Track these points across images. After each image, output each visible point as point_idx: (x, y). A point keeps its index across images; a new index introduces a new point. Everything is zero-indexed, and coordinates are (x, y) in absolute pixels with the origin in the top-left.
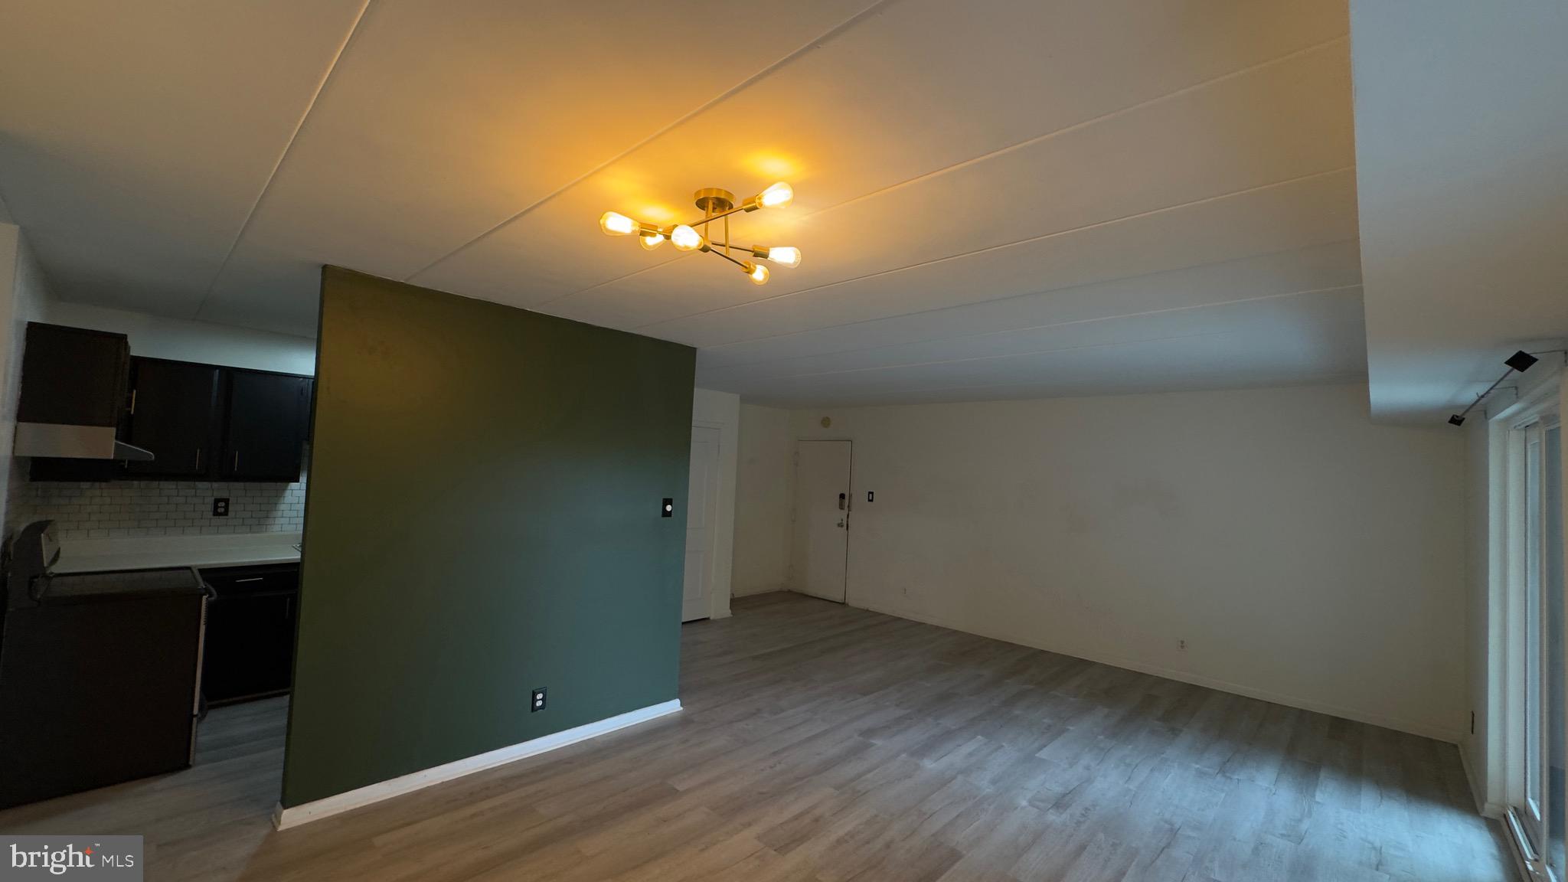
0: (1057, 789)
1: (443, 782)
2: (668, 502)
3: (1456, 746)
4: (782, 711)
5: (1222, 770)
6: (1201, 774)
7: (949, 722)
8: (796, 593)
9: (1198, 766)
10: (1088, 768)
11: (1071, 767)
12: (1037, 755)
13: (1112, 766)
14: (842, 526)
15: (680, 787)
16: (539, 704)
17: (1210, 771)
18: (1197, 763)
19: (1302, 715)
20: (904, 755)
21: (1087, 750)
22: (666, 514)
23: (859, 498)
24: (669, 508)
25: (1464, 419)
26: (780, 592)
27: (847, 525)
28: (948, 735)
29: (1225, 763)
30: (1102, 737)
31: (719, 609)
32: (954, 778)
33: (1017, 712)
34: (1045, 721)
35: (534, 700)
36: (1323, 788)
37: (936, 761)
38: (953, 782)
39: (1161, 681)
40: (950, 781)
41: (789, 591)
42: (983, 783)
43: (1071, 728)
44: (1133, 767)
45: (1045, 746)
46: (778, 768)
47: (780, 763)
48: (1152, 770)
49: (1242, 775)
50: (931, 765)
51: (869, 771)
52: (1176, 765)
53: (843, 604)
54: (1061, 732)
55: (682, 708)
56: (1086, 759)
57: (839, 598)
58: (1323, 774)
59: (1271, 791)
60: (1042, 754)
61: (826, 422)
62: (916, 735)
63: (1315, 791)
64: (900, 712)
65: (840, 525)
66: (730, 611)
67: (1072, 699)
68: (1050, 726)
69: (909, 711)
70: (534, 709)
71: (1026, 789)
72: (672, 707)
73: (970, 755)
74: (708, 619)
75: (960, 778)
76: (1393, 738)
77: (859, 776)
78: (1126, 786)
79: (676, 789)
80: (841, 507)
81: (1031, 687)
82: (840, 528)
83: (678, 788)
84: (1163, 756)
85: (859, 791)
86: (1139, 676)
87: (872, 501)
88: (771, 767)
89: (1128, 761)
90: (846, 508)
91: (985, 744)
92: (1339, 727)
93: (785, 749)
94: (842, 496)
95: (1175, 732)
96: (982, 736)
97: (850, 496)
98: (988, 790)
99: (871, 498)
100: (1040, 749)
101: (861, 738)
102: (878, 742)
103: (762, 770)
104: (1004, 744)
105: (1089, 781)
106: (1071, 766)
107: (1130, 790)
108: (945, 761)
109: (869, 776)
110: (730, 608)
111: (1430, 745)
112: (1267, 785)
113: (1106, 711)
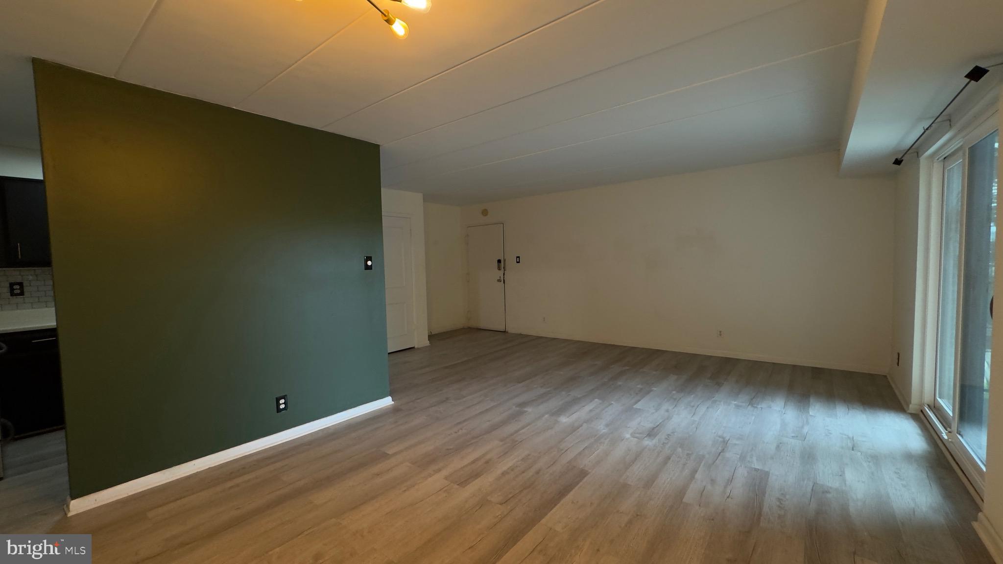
0: (648, 425)
1: (210, 468)
2: (369, 258)
3: (885, 376)
4: (464, 397)
5: (751, 403)
6: (738, 407)
7: (576, 393)
8: (474, 328)
9: (735, 403)
10: (667, 411)
11: (656, 412)
12: (635, 407)
13: (683, 408)
14: (500, 281)
15: (390, 452)
16: (282, 406)
17: (744, 404)
18: (735, 401)
19: (794, 367)
20: (546, 416)
21: (666, 400)
22: (368, 268)
23: (511, 261)
24: (369, 263)
25: (903, 160)
26: (464, 328)
27: (504, 280)
28: (576, 401)
29: (752, 399)
30: (674, 392)
31: (420, 340)
32: (581, 426)
33: (620, 383)
34: (638, 386)
35: (278, 404)
36: (813, 407)
37: (568, 417)
38: (581, 428)
39: (709, 357)
40: (578, 428)
41: (470, 328)
42: (601, 427)
43: (655, 389)
44: (696, 407)
45: (640, 400)
46: (460, 432)
47: (462, 429)
48: (708, 408)
49: (764, 405)
50: (564, 420)
51: (523, 428)
52: (722, 403)
53: (505, 332)
54: (648, 393)
55: (393, 403)
56: (666, 406)
57: (502, 328)
58: (812, 400)
59: (782, 412)
60: (638, 406)
61: (485, 213)
62: (554, 403)
63: (808, 410)
64: (543, 390)
65: (499, 281)
66: (428, 342)
67: (654, 373)
68: (642, 389)
69: (549, 389)
70: (279, 410)
71: (629, 427)
72: (387, 402)
73: (591, 411)
74: (413, 348)
75: (585, 425)
76: (848, 376)
77: (517, 432)
78: (692, 418)
79: (386, 453)
80: (499, 269)
81: (627, 368)
82: (499, 283)
83: (388, 452)
84: (713, 399)
85: (517, 441)
86: (695, 356)
87: (519, 262)
88: (456, 432)
89: (692, 404)
90: (503, 269)
91: (600, 404)
92: (817, 373)
93: (465, 421)
94: (499, 261)
95: (719, 385)
96: (598, 399)
97: (505, 260)
98: (604, 431)
99: (518, 261)
100: (636, 403)
101: (518, 409)
102: (529, 409)
103: (449, 435)
104: (612, 402)
105: (669, 418)
106: (657, 410)
107: (696, 421)
108: (575, 416)
109: (523, 431)
110: (429, 340)
111: (872, 378)
112: (780, 409)
113: (676, 377)
